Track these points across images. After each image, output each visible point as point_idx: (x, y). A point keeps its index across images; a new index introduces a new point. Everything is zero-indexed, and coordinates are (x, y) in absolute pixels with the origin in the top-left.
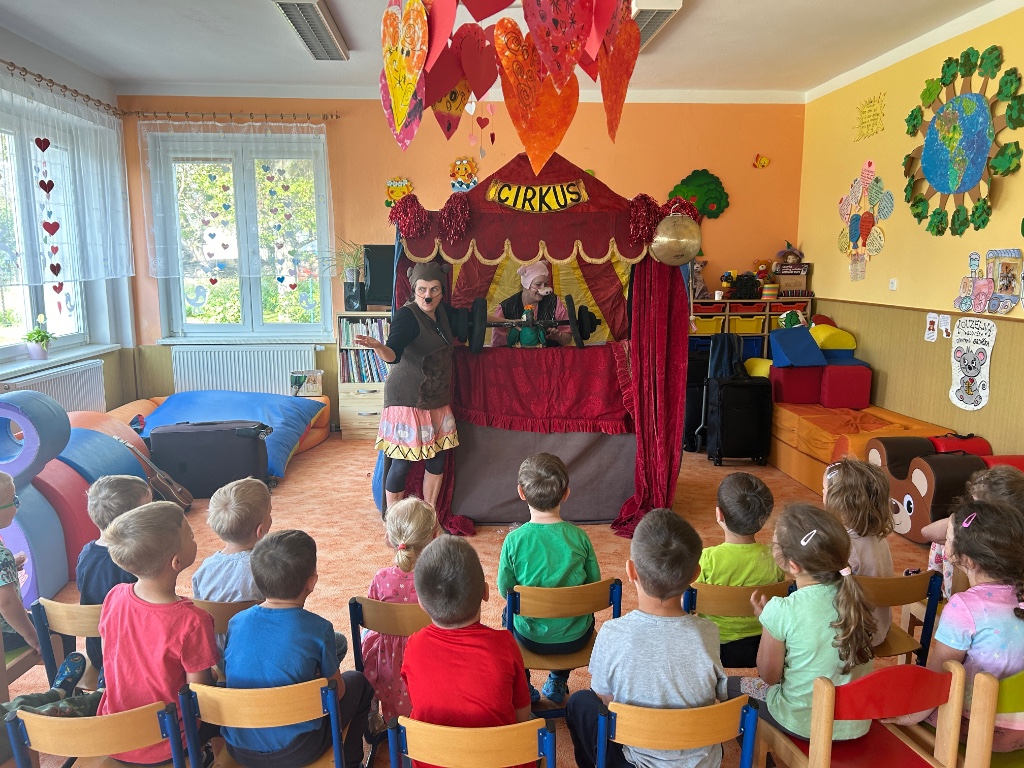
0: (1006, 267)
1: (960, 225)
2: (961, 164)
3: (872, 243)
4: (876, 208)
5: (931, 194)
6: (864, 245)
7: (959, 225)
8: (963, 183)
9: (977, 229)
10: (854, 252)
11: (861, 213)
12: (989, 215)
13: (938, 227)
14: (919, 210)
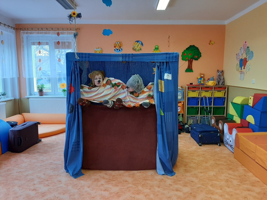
4: (248, 56)
6: (244, 68)
10: (241, 71)
11: (243, 58)
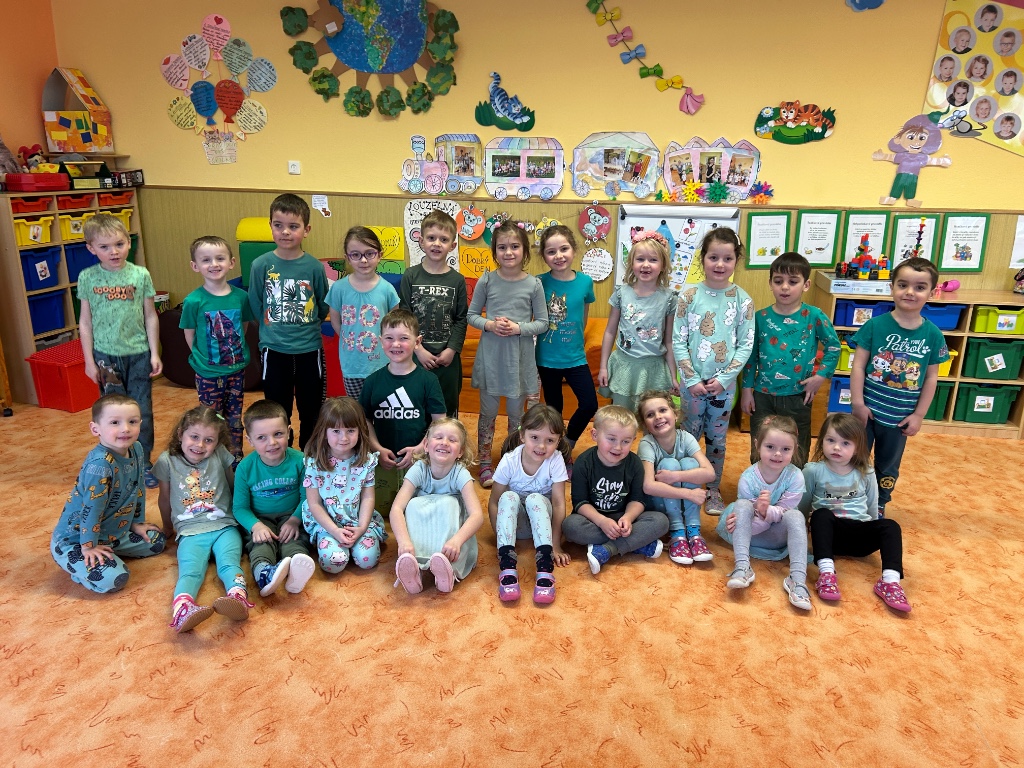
0: (461, 151)
1: (392, 106)
2: (384, 43)
3: (248, 119)
4: (243, 78)
5: (339, 69)
6: (229, 120)
7: (390, 107)
8: (390, 64)
9: (416, 112)
10: (209, 129)
11: (213, 82)
12: (431, 99)
13: (358, 108)
14: (326, 86)
